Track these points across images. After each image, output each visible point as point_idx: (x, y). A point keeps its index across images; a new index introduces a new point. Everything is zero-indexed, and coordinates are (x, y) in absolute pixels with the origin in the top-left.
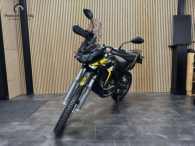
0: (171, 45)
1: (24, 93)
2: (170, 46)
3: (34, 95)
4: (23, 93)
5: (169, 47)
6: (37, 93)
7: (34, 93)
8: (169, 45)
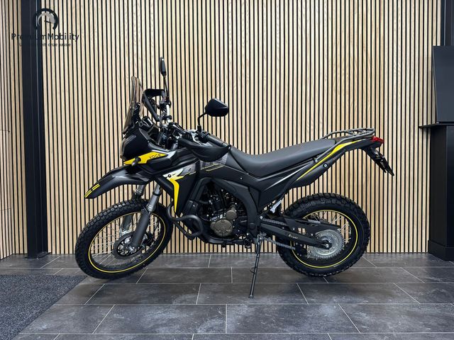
0: (425, 124)
1: (22, 252)
2: (422, 128)
3: (49, 256)
4: (17, 252)
5: (420, 130)
6: (58, 253)
7: (50, 251)
8: (421, 125)
